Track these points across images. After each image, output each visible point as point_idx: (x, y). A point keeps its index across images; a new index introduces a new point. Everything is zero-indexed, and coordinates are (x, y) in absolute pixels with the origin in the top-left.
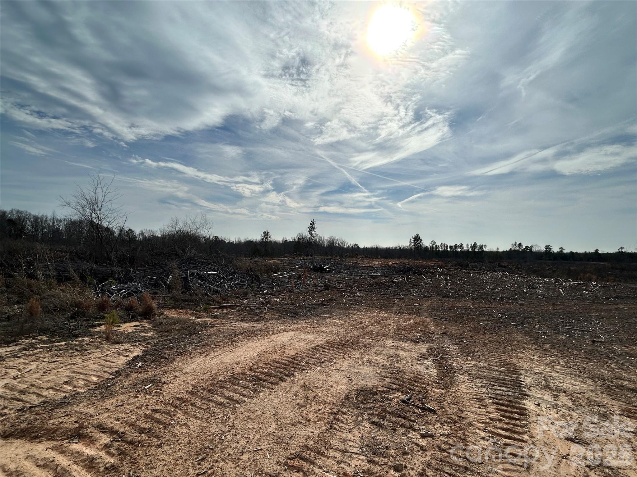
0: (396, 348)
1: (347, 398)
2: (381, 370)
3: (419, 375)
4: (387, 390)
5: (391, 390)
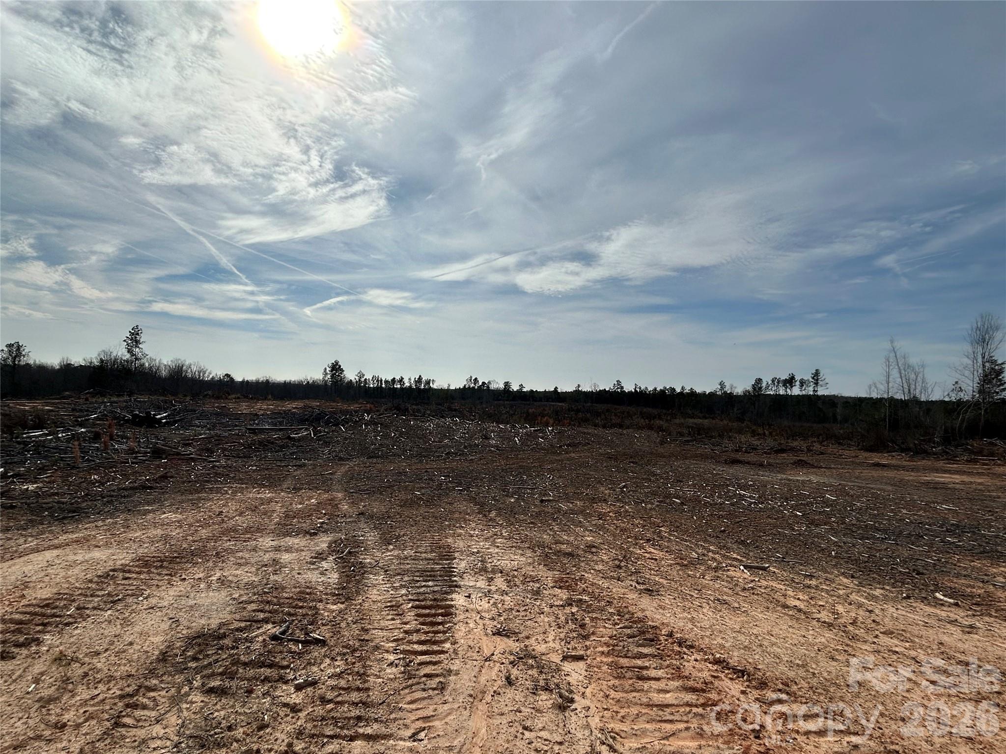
0: (277, 549)
1: (163, 657)
2: (242, 592)
3: (308, 587)
4: (246, 626)
5: (254, 624)
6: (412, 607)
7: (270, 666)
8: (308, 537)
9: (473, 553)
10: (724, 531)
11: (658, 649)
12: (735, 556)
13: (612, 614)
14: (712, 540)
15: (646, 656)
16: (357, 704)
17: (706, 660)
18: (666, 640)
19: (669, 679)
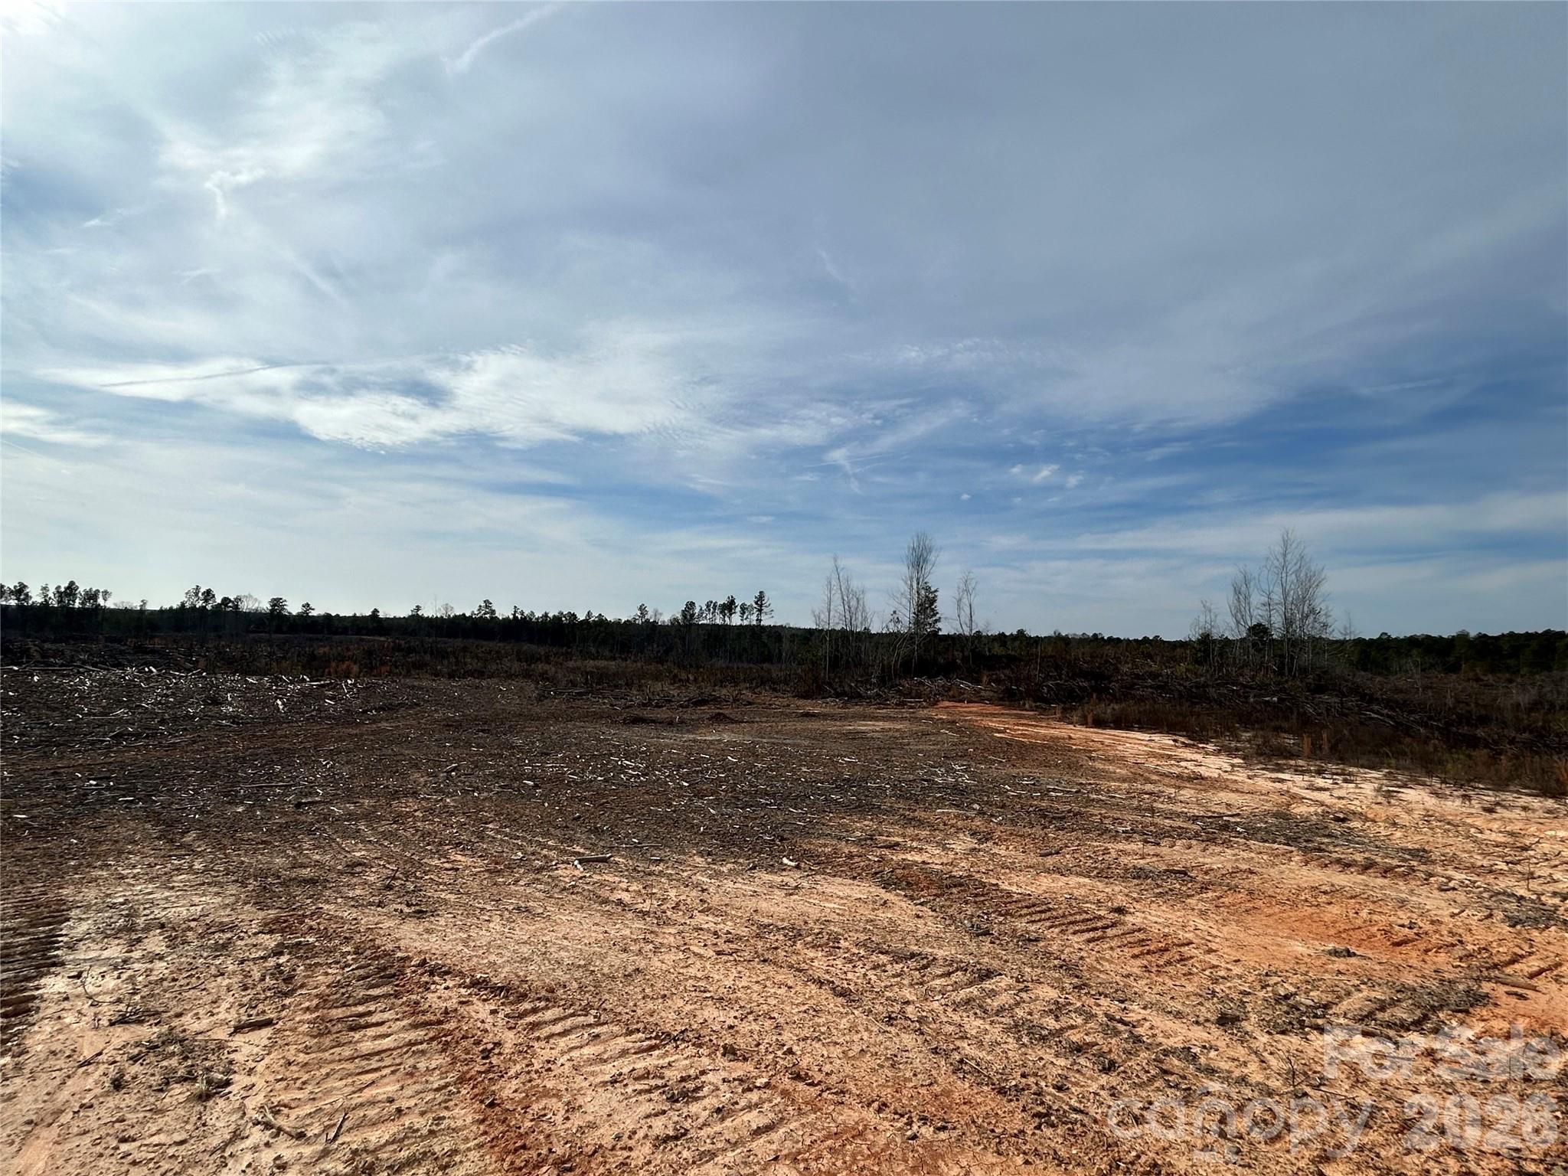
10: (579, 817)
11: (397, 985)
12: (578, 849)
13: (344, 955)
14: (558, 832)
15: (375, 998)
17: (460, 986)
18: (414, 972)
19: (398, 1019)
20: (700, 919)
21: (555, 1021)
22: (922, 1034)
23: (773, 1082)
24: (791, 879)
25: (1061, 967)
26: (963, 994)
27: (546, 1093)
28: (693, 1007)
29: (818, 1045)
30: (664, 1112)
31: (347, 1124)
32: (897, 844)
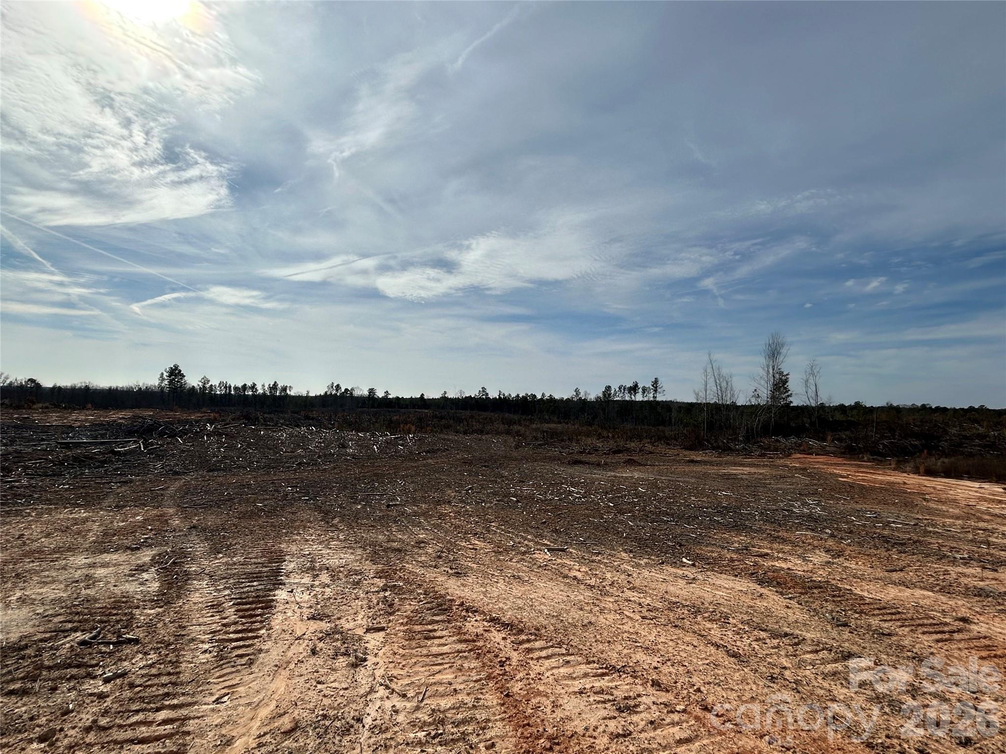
0: (91, 566)
2: (47, 607)
3: (124, 597)
4: (52, 636)
5: (60, 633)
6: (233, 604)
7: (78, 666)
8: (129, 552)
9: (304, 556)
10: (545, 522)
11: (449, 616)
12: (546, 542)
13: (419, 594)
14: (533, 530)
15: (437, 622)
16: (166, 685)
17: (484, 620)
18: (457, 609)
19: (450, 636)
20: (629, 594)
21: (542, 649)
22: (799, 692)
23: (688, 709)
24: (690, 573)
25: (914, 658)
26: (830, 667)
27: (539, 693)
28: (629, 651)
29: (719, 689)
30: (615, 718)
31: (428, 694)
32: (767, 554)
